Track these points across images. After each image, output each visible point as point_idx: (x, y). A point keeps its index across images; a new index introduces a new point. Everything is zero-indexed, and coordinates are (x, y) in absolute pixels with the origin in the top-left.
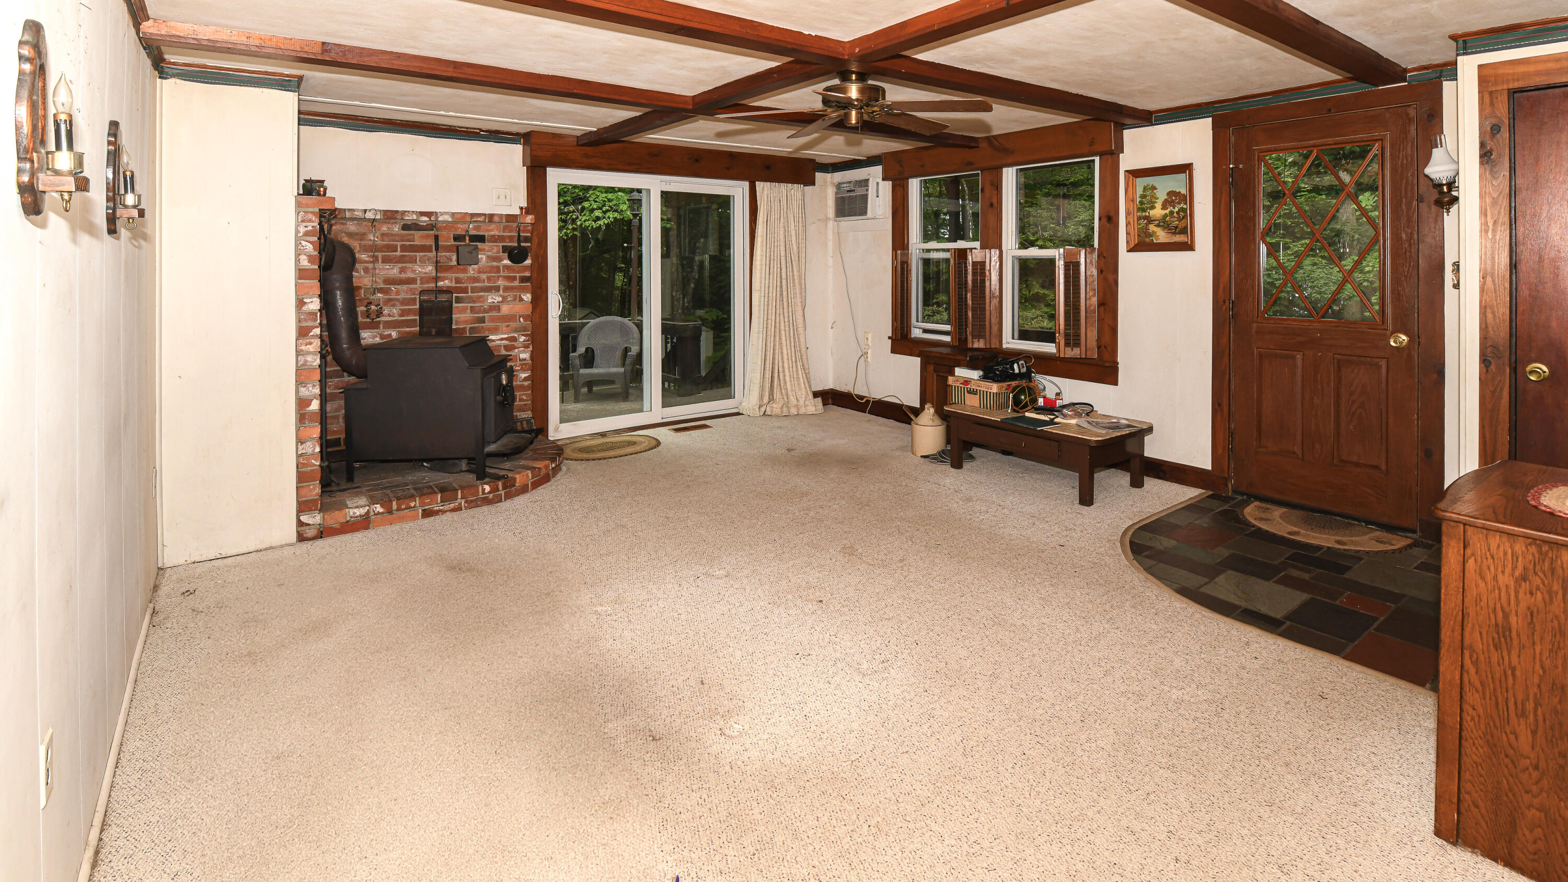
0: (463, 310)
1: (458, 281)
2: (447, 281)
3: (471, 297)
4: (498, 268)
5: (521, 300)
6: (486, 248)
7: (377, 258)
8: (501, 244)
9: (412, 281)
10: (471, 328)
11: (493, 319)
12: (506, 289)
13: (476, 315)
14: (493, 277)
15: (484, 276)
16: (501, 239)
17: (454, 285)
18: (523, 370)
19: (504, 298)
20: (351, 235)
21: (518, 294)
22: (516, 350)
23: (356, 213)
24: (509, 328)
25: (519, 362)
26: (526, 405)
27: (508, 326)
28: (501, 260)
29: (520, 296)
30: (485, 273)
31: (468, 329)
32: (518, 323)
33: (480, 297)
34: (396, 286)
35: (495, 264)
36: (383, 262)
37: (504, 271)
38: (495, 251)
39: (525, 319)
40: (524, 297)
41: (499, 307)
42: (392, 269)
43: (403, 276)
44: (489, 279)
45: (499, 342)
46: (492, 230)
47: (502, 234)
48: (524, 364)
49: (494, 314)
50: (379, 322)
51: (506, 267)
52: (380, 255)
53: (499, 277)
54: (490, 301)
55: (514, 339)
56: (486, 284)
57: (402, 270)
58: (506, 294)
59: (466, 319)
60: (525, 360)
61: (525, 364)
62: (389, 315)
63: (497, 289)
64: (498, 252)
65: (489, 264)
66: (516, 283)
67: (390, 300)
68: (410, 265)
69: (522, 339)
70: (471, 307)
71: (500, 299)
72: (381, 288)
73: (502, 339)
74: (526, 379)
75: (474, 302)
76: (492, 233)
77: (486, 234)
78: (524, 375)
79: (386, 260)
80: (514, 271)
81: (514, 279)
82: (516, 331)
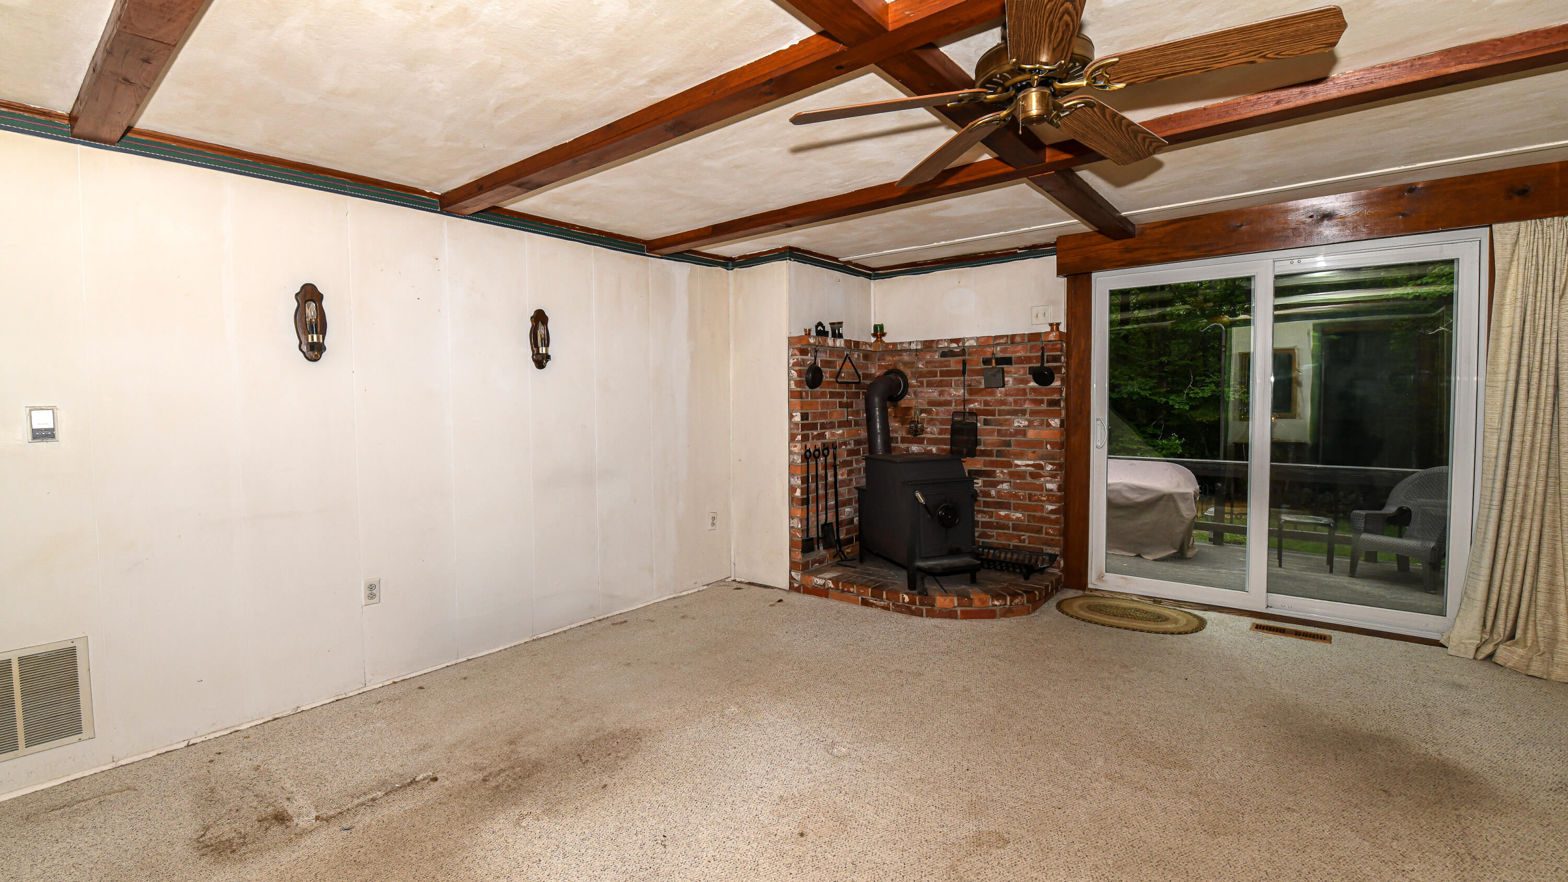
0: (991, 433)
1: (986, 403)
2: (976, 404)
3: (998, 420)
4: (1024, 390)
5: (1049, 425)
6: (1013, 370)
7: (922, 383)
8: (1028, 366)
9: (948, 403)
10: (998, 451)
11: (1019, 444)
12: (1033, 413)
13: (1003, 438)
14: (1020, 400)
15: (1011, 399)
16: (1028, 360)
17: (983, 407)
18: (1050, 502)
19: (1031, 422)
20: (905, 364)
21: (1046, 418)
22: (1042, 479)
23: (904, 345)
24: (1035, 454)
25: (1045, 492)
26: (1052, 540)
27: (1034, 452)
28: (1028, 382)
29: (1047, 420)
30: (1012, 395)
31: (995, 451)
32: (1045, 450)
33: (1006, 420)
34: (937, 408)
35: (1022, 386)
36: (927, 386)
37: (1030, 394)
38: (1022, 372)
39: (1053, 445)
40: (1052, 423)
41: (1025, 431)
42: (933, 392)
43: (942, 398)
44: (1016, 402)
45: (1023, 468)
46: (1018, 351)
47: (1029, 354)
48: (1051, 495)
49: (1020, 438)
50: (924, 439)
51: (1032, 389)
52: (925, 380)
53: (1025, 400)
54: (1016, 424)
55: (1040, 467)
56: (1013, 407)
57: (941, 393)
58: (1032, 418)
59: (993, 442)
60: (1052, 490)
61: (1053, 496)
62: (931, 433)
63: (1023, 412)
64: (1025, 374)
65: (1016, 387)
66: (1044, 407)
67: (932, 420)
68: (947, 389)
69: (1049, 467)
70: (998, 430)
71: (1027, 423)
72: (926, 410)
73: (1027, 465)
74: (1052, 512)
75: (1001, 425)
76: (1019, 354)
77: (1013, 356)
78: (1050, 507)
79: (930, 385)
80: (1041, 394)
81: (1042, 402)
82: (1042, 458)
